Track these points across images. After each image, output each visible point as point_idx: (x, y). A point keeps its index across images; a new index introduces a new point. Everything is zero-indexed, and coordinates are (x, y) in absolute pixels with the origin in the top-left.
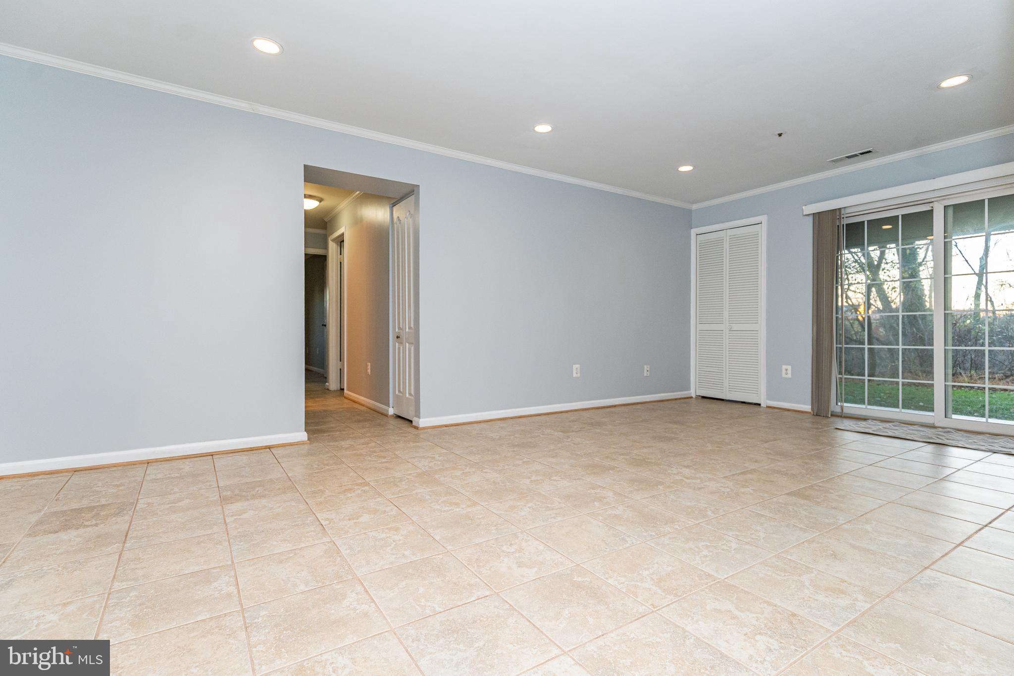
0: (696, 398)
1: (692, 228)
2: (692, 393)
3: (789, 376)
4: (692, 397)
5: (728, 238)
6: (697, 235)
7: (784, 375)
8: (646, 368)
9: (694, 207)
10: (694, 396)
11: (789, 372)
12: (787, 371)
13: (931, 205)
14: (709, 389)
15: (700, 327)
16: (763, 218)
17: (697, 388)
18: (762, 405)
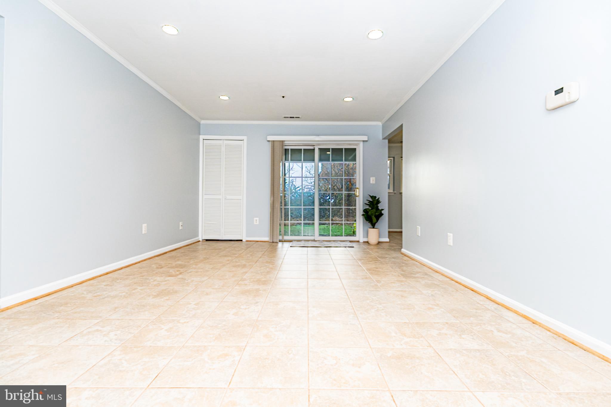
0: (202, 241)
1: (200, 135)
2: (200, 238)
3: (258, 223)
4: (200, 241)
5: (224, 145)
6: (204, 139)
7: (255, 223)
8: (181, 224)
9: (203, 122)
10: (201, 240)
11: (258, 221)
12: (256, 221)
13: (314, 147)
14: (210, 235)
15: (205, 197)
16: (245, 138)
17: (203, 234)
18: (243, 241)
